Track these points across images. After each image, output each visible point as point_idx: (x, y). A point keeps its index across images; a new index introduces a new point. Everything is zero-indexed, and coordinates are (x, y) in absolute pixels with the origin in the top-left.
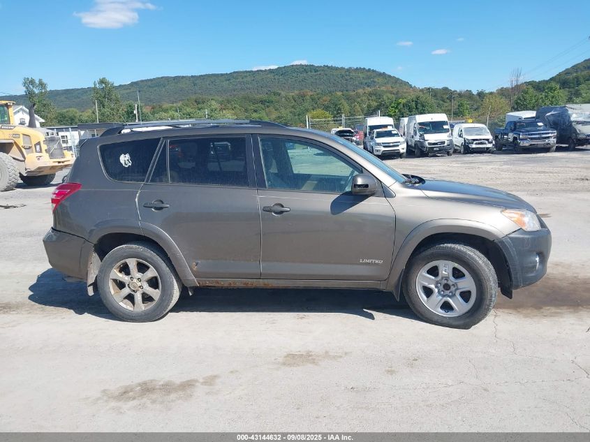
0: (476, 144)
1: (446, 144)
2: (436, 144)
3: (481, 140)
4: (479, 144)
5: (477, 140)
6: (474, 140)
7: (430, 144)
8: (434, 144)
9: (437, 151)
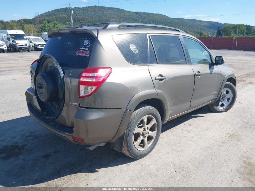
0: (40, 46)
1: (28, 46)
2: (23, 46)
3: (42, 44)
4: (42, 46)
5: (40, 44)
6: (39, 44)
7: (19, 45)
8: (21, 46)
9: (23, 49)
